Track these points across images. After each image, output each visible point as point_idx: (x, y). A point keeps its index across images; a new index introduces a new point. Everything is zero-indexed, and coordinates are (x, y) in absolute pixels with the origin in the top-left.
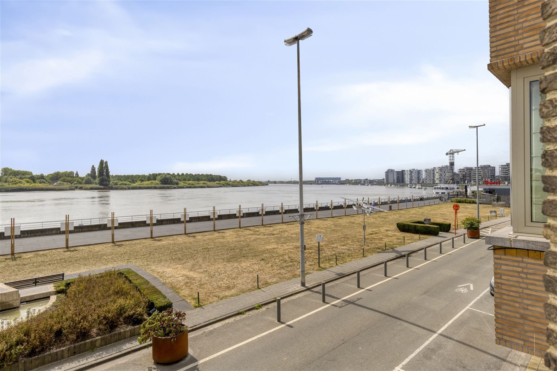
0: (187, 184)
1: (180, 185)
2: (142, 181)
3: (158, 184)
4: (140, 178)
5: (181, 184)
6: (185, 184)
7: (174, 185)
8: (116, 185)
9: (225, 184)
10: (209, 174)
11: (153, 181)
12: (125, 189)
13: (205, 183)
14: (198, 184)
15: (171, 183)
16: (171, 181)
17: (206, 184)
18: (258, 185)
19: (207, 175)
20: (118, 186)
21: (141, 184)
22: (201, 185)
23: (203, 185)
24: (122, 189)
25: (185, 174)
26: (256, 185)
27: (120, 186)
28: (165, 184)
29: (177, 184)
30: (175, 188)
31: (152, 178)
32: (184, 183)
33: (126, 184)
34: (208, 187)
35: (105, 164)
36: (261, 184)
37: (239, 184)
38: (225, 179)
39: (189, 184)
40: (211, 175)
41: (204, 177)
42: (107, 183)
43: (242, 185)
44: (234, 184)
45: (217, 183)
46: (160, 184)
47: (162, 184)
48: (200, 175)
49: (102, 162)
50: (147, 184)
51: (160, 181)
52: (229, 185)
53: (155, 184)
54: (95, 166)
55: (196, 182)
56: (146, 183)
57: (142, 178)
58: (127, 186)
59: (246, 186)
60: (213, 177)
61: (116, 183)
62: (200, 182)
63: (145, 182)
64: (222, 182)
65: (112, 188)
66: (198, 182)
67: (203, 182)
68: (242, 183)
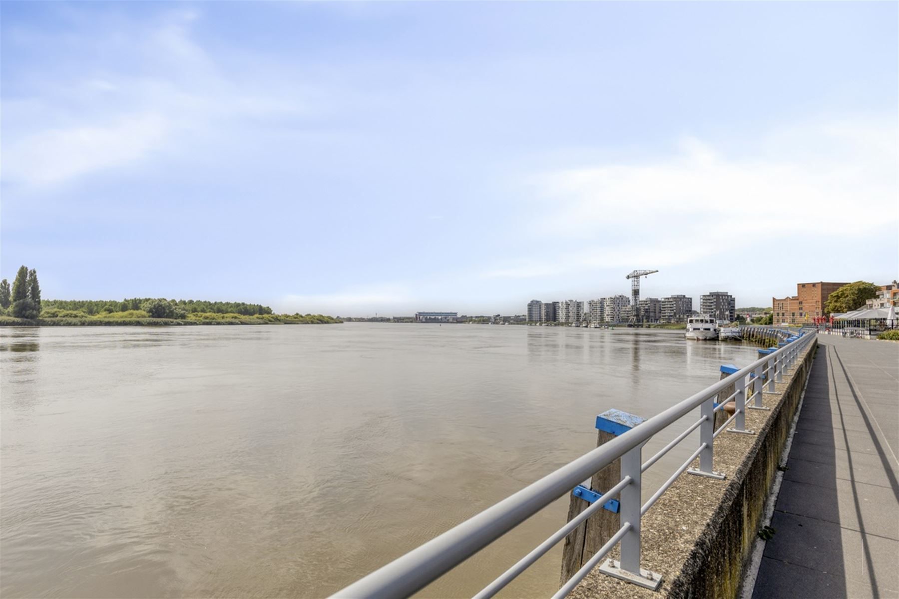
0: (201, 319)
1: (189, 320)
2: (110, 311)
3: (144, 317)
4: (107, 307)
5: (191, 317)
6: (198, 318)
7: (176, 319)
8: (53, 317)
9: (273, 320)
10: (241, 302)
11: (135, 312)
12: (75, 325)
13: (236, 318)
14: (223, 318)
15: (171, 315)
16: (172, 312)
17: (239, 318)
18: (327, 322)
19: (237, 305)
20: (58, 318)
21: (109, 317)
22: (228, 320)
23: (233, 320)
24: (69, 324)
25: (195, 301)
26: (326, 323)
27: (64, 319)
28: (159, 317)
29: (183, 317)
30: (179, 324)
31: (130, 306)
32: (196, 316)
33: (76, 316)
34: (242, 323)
35: (31, 275)
36: (333, 321)
37: (297, 319)
38: (268, 311)
39: (206, 318)
40: (243, 304)
41: (231, 307)
42: (35, 312)
43: (302, 321)
44: (288, 319)
45: (257, 318)
46: (149, 317)
47: (153, 316)
48: (224, 305)
49: (23, 272)
50: (122, 317)
51: (149, 312)
52: (279, 320)
53: (139, 317)
54: (8, 282)
55: (220, 315)
56: (118, 316)
57: (111, 307)
58: (78, 318)
59: (308, 323)
60: (248, 308)
61: (53, 314)
62: (225, 315)
63: (115, 314)
64: (266, 316)
65: (44, 324)
66: (222, 315)
67: (232, 315)
68: (301, 319)
